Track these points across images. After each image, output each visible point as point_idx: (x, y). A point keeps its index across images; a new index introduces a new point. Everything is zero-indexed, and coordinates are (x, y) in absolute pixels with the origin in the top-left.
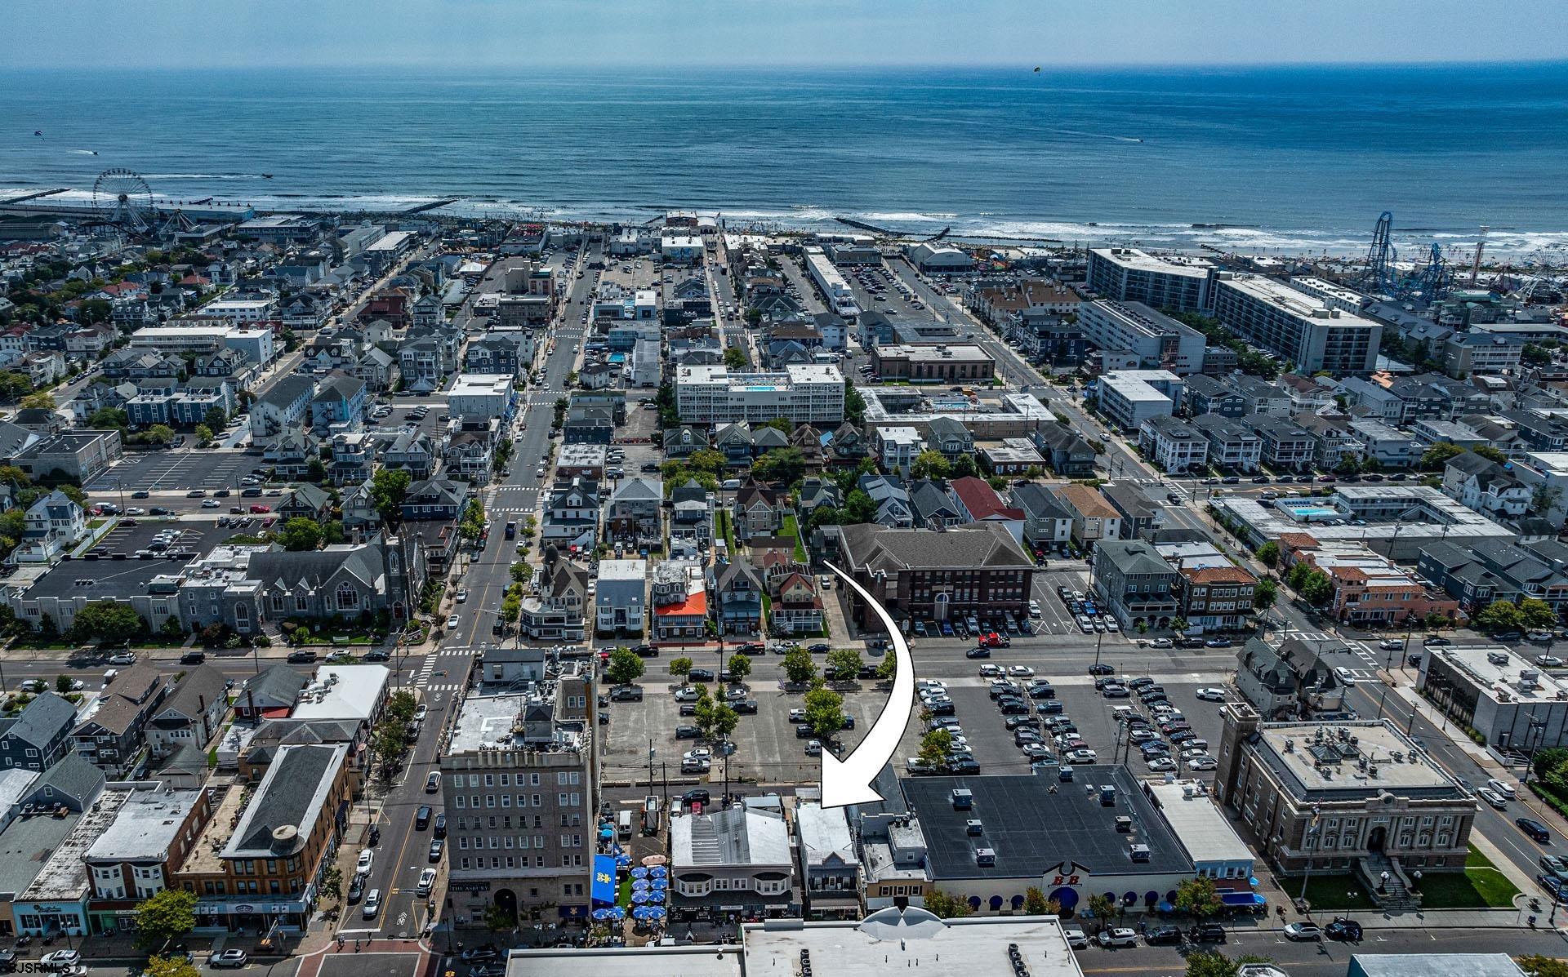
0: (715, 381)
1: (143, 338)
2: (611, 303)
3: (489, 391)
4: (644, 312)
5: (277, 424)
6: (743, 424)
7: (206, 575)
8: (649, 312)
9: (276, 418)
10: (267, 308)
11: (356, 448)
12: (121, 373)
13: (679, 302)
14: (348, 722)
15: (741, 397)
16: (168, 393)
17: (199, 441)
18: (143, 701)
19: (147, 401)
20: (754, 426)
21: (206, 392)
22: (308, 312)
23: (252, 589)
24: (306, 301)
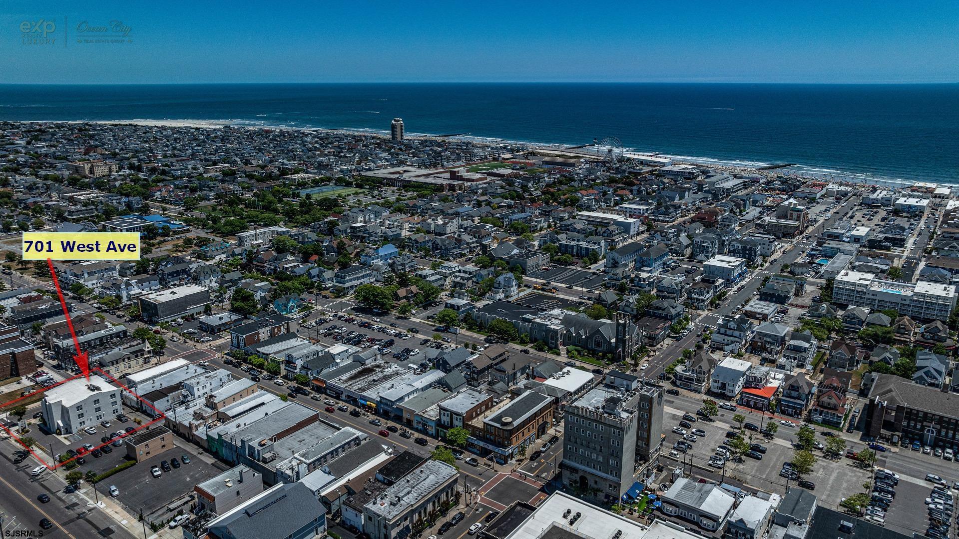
0: (862, 282)
1: (582, 215)
2: (836, 231)
3: (726, 265)
4: (855, 239)
5: (617, 263)
6: (866, 310)
7: (545, 318)
8: (859, 239)
9: (617, 260)
10: (647, 209)
11: (644, 280)
12: (566, 229)
13: (882, 236)
14: (561, 390)
15: (875, 293)
16: (578, 241)
17: (583, 265)
18: (494, 359)
19: (568, 243)
20: (872, 311)
21: (595, 243)
22: (666, 213)
23: (558, 328)
24: (667, 208)
